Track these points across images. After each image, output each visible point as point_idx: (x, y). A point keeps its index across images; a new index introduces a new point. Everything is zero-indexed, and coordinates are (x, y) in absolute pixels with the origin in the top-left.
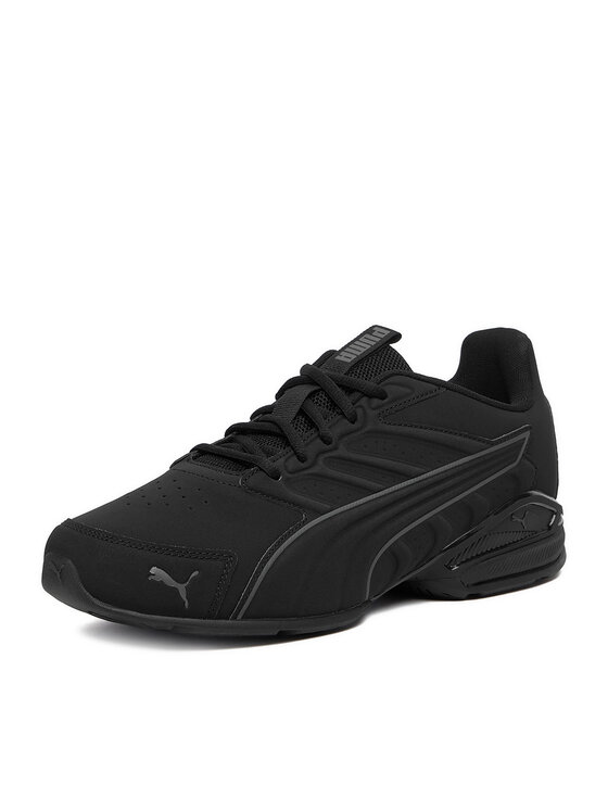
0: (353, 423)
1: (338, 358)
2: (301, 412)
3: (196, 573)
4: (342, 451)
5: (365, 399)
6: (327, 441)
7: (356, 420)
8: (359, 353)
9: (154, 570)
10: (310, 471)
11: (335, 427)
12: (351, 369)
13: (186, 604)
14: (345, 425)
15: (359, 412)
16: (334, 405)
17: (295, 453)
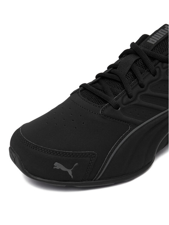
0: (154, 76)
1: (148, 41)
2: (131, 70)
3: (77, 164)
4: (148, 91)
5: (160, 63)
6: (142, 86)
7: (156, 74)
8: (158, 39)
9: (56, 164)
10: (134, 103)
11: (146, 78)
12: (154, 48)
13: (72, 177)
14: (151, 77)
15: (157, 70)
16: (146, 66)
17: (127, 94)
